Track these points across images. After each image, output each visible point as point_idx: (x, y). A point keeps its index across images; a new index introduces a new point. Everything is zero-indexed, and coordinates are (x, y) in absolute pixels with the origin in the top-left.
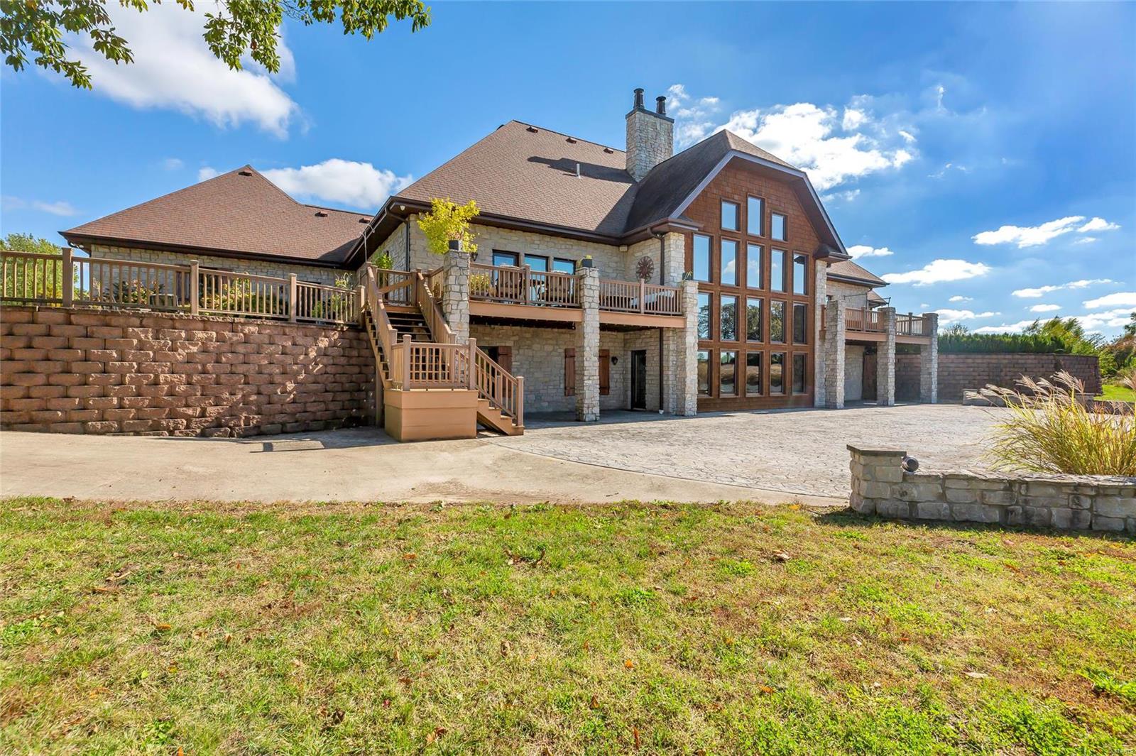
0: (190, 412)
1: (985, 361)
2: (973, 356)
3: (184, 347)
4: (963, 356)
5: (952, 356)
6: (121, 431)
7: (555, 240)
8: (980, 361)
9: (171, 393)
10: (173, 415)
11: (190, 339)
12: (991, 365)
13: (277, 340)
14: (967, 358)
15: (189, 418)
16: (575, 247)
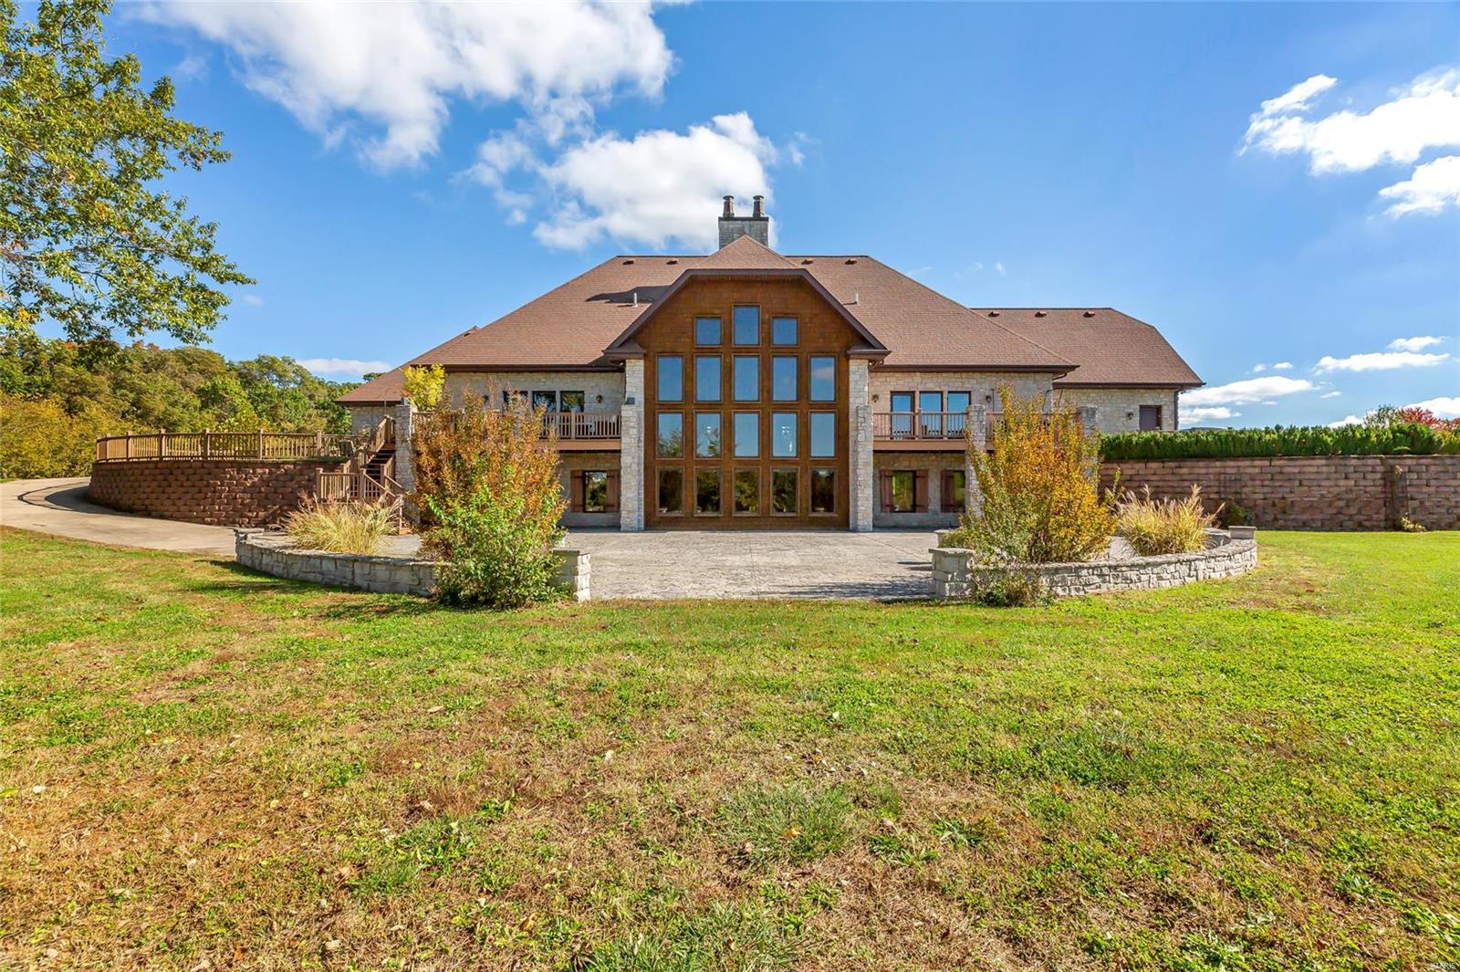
0: (250, 514)
1: (1211, 471)
2: (1189, 464)
3: (251, 478)
5: (1153, 465)
6: (219, 524)
7: (560, 375)
8: (1203, 471)
9: (242, 504)
10: (242, 516)
11: (254, 473)
12: (1222, 477)
13: (305, 472)
15: (250, 518)
16: (581, 379)
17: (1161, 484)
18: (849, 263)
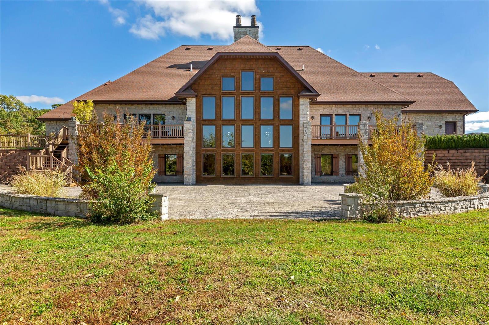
1: (481, 154)
2: (470, 151)
4: (462, 151)
5: (453, 152)
8: (477, 154)
12: (487, 157)
13: (21, 155)
14: (466, 153)
17: (456, 161)
18: (300, 49)
